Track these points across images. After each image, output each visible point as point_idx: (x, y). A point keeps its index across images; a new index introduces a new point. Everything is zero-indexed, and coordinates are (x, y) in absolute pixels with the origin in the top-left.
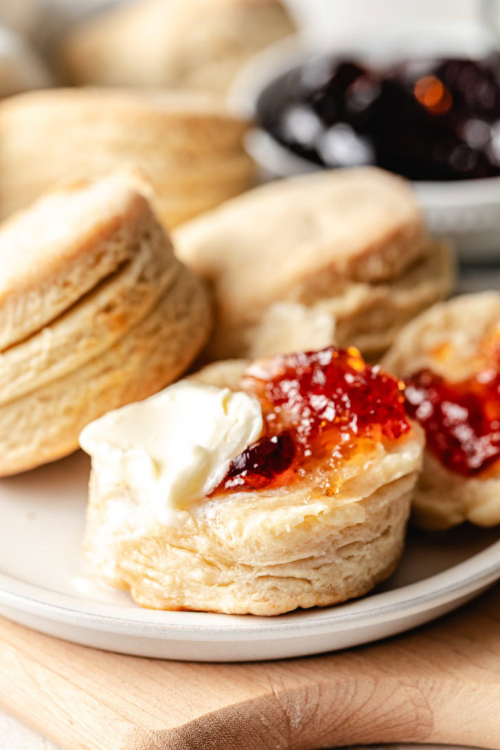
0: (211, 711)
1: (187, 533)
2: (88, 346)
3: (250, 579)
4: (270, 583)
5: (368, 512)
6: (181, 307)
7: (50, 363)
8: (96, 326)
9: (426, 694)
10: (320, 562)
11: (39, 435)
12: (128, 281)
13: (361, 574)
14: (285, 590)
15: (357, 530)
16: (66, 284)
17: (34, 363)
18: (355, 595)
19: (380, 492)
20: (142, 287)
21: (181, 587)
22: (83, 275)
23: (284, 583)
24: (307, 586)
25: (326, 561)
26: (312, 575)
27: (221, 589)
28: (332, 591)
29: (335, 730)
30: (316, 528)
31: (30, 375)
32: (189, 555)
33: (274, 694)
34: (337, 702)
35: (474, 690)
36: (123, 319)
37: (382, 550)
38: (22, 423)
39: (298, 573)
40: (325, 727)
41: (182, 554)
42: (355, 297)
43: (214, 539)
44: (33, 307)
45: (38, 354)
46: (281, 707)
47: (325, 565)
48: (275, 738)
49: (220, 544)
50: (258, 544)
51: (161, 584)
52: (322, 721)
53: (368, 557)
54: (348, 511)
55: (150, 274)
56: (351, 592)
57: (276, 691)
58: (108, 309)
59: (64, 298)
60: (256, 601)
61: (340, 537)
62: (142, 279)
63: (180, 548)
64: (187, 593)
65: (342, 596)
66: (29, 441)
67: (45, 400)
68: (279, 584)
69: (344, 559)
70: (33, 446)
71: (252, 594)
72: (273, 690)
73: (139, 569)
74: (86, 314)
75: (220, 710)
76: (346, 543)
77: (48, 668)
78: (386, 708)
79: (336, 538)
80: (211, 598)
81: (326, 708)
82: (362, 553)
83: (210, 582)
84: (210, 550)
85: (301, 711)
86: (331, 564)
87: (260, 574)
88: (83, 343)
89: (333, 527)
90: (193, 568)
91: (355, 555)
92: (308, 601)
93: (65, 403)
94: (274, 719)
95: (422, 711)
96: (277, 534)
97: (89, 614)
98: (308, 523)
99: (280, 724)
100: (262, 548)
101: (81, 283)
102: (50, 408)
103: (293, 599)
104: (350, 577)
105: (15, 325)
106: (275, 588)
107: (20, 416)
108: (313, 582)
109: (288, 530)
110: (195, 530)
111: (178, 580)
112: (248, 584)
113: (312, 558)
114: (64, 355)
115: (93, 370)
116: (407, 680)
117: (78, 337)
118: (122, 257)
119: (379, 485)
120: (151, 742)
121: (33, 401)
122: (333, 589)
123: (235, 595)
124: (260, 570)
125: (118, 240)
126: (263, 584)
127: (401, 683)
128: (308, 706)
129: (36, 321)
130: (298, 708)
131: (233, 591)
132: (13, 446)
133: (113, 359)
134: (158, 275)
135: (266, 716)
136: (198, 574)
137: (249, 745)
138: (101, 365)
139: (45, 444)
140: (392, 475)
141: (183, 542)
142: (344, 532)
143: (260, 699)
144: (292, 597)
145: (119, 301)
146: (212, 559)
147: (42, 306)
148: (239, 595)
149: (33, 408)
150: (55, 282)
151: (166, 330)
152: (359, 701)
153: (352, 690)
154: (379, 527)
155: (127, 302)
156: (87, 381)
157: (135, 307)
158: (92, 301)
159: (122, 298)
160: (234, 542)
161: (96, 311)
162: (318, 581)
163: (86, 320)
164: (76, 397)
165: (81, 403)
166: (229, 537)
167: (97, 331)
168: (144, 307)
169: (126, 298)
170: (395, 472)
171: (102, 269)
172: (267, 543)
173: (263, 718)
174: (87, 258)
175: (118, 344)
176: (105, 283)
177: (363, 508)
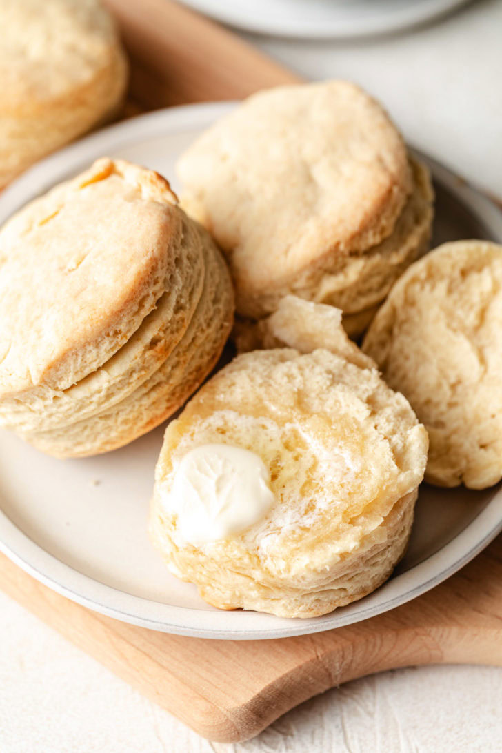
0: (270, 682)
1: (244, 566)
3: (297, 597)
4: (314, 597)
5: (389, 528)
7: (109, 396)
8: (144, 361)
9: (437, 641)
10: (352, 575)
11: (102, 438)
12: (168, 314)
13: (384, 570)
14: (326, 600)
16: (116, 333)
17: (95, 398)
18: (380, 585)
19: (397, 506)
20: (179, 315)
21: (240, 597)
22: (131, 322)
23: (325, 594)
24: (343, 594)
25: (358, 572)
26: (347, 585)
27: (274, 603)
28: (363, 590)
30: (349, 559)
31: (93, 407)
32: (247, 580)
33: (317, 657)
34: (368, 655)
35: (476, 635)
36: (166, 349)
37: (400, 544)
38: (87, 432)
39: (335, 587)
41: (241, 579)
43: (268, 572)
44: (89, 357)
45: (99, 392)
46: (324, 666)
47: (357, 575)
49: (273, 577)
50: (303, 578)
51: (224, 593)
52: (356, 669)
53: (389, 556)
54: (373, 537)
55: (183, 301)
57: (319, 654)
58: (154, 343)
59: (117, 344)
61: (368, 554)
62: (179, 308)
63: (238, 573)
64: (246, 601)
65: (370, 590)
66: (95, 440)
67: (106, 418)
68: (321, 597)
69: (370, 566)
70: (98, 444)
71: (300, 606)
72: (316, 654)
73: (203, 579)
74: (137, 350)
75: (277, 680)
76: (372, 556)
79: (365, 556)
80: (266, 607)
81: (358, 660)
82: (384, 557)
83: (264, 597)
84: (265, 579)
85: (340, 667)
86: (361, 573)
87: (306, 593)
88: (135, 376)
89: (362, 553)
90: (251, 589)
91: (380, 560)
92: (343, 603)
93: (122, 417)
94: (319, 677)
95: (434, 652)
96: (319, 571)
97: (167, 624)
98: (343, 556)
99: (324, 679)
100: (307, 580)
101: (129, 329)
102: (110, 422)
104: (376, 575)
105: (76, 373)
106: (318, 600)
107: (85, 428)
108: (348, 589)
109: (328, 569)
110: (252, 566)
111: (237, 593)
112: (296, 600)
113: (346, 575)
114: (119, 389)
116: (422, 631)
117: (131, 372)
118: (160, 295)
119: (396, 500)
121: (96, 420)
122: (363, 588)
124: (305, 591)
125: (156, 282)
126: (308, 598)
127: (417, 634)
128: (345, 662)
129: (94, 367)
130: (337, 665)
131: (284, 605)
132: (79, 444)
134: (191, 296)
135: (312, 676)
136: (254, 594)
138: (150, 385)
139: (107, 443)
140: (405, 490)
141: (241, 571)
142: (371, 549)
143: (307, 663)
144: (331, 604)
145: (162, 334)
146: (266, 585)
148: (289, 607)
149: (96, 423)
150: (108, 335)
151: (201, 338)
154: (397, 532)
155: (169, 331)
156: (140, 399)
157: (176, 335)
158: (138, 339)
159: (165, 331)
160: (284, 576)
161: (143, 349)
162: (352, 588)
163: (136, 358)
164: (131, 411)
165: (135, 414)
166: (280, 572)
167: (146, 365)
168: (183, 332)
169: (167, 329)
170: (409, 488)
171: (145, 312)
172: (310, 577)
173: (310, 678)
174: (132, 307)
175: (163, 366)
176: (147, 321)
177: (385, 528)
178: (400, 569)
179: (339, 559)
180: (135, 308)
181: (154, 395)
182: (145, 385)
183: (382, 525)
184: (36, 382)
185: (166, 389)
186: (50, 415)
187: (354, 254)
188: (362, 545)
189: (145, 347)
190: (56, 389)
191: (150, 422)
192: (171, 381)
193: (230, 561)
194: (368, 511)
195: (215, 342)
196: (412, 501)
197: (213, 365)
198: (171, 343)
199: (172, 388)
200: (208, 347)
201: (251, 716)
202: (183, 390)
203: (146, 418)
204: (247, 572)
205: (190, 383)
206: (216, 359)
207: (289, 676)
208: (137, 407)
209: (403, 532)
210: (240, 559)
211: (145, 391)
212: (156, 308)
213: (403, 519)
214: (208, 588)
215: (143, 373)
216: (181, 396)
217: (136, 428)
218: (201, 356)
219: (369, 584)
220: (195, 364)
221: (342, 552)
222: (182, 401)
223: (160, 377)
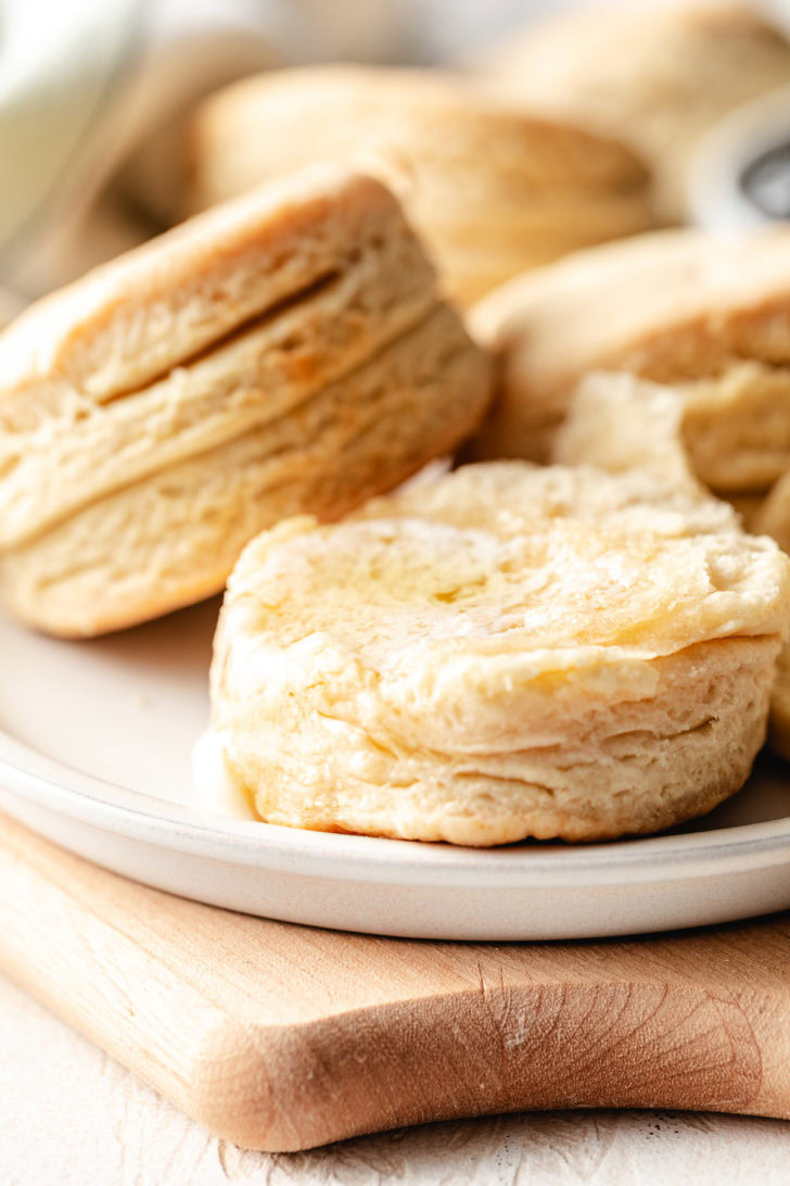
0: (366, 1005)
1: (344, 692)
2: (247, 404)
3: (443, 776)
4: (478, 786)
5: (667, 683)
6: (428, 366)
7: (180, 425)
8: (262, 370)
9: (750, 1020)
10: (572, 758)
11: (161, 557)
12: (330, 304)
13: (648, 792)
14: (505, 800)
15: (642, 711)
16: (218, 297)
17: (153, 424)
18: (634, 826)
19: (694, 652)
20: (353, 318)
21: (332, 785)
22: (249, 285)
23: (504, 787)
24: (543, 798)
25: (583, 757)
26: (555, 780)
27: (396, 792)
28: (592, 814)
29: (587, 1068)
30: (563, 693)
31: (145, 444)
32: (346, 730)
33: (482, 992)
34: (594, 1018)
36: (311, 366)
37: (693, 756)
38: (133, 534)
39: (530, 773)
40: (569, 1061)
42: (738, 382)
43: (390, 703)
44: (158, 328)
45: (161, 408)
46: (492, 1014)
47: (581, 765)
48: (476, 1069)
49: (398, 713)
50: (457, 711)
51: (301, 782)
52: (563, 1048)
53: (663, 762)
54: (625, 673)
55: (372, 299)
56: (629, 820)
57: (485, 987)
58: (289, 345)
59: (212, 319)
60: (452, 814)
61: (610, 718)
62: (356, 304)
64: (342, 798)
65: (609, 825)
66: (144, 567)
67: (171, 493)
68: (495, 789)
69: (615, 758)
71: (446, 802)
72: (481, 985)
73: (270, 756)
74: (249, 350)
75: (381, 1007)
76: (621, 731)
77: (110, 925)
78: (679, 1037)
79: (602, 718)
80: (381, 807)
81: (572, 1025)
82: (652, 754)
83: (378, 779)
84: (380, 720)
85: (527, 1026)
86: (591, 764)
87: (462, 769)
88: (239, 396)
89: (597, 697)
90: (351, 750)
91: (638, 755)
92: (545, 826)
93: (204, 501)
94: (477, 1034)
95: (744, 1049)
96: (490, 694)
99: (487, 1044)
100: (465, 719)
101: (244, 298)
102: (179, 509)
103: (516, 818)
104: (626, 793)
105: (126, 358)
106: (487, 797)
107: (129, 520)
108: (557, 793)
109: (509, 688)
110: (358, 684)
111: (328, 775)
112: (440, 785)
113: (556, 748)
114: (204, 415)
115: (256, 447)
116: (722, 991)
117: (230, 386)
118: (324, 265)
119: (693, 640)
120: (249, 1044)
121: (150, 493)
122: (593, 809)
123: (417, 803)
124: (462, 762)
125: (320, 237)
127: (710, 996)
128: (540, 1018)
129: (161, 352)
130: (521, 1019)
131: (414, 796)
132: (120, 575)
133: (291, 432)
134: (389, 306)
135: (461, 1027)
137: (427, 1075)
138: (271, 441)
139: (169, 572)
140: (718, 624)
141: (339, 707)
142: (620, 711)
143: (456, 998)
144: (515, 813)
145: (308, 333)
146: (381, 737)
147: (173, 328)
148: (425, 803)
149: (151, 506)
150: (199, 291)
151: (392, 400)
152: (632, 1019)
153: (621, 999)
154: (687, 714)
155: (325, 335)
156: (245, 465)
157: (337, 349)
159: (316, 331)
161: (266, 347)
162: (566, 791)
164: (223, 491)
166: (411, 697)
167: (266, 379)
168: (354, 353)
169: (324, 329)
170: (724, 621)
173: (456, 1030)
174: (258, 256)
175: (303, 407)
177: (656, 671)
179: (535, 671)
180: (266, 262)
181: (276, 469)
182: (257, 430)
183: (651, 662)
184: (45, 364)
186: (65, 460)
187: (742, 354)
189: (271, 346)
190: (81, 391)
192: (315, 452)
193: (321, 683)
194: (630, 637)
198: (324, 363)
199: (313, 472)
201: (306, 1055)
207: (410, 1008)
208: (234, 487)
210: (339, 673)
218: (392, 436)
219: (608, 806)
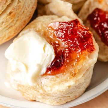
14: (63, 100)
19: (87, 70)
20: (19, 4)
21: (35, 97)
24: (69, 98)
26: (70, 95)
27: (46, 100)
30: (71, 87)
32: (37, 92)
36: (14, 15)
37: (88, 82)
39: (66, 96)
41: (35, 92)
43: (44, 91)
47: (73, 92)
49: (46, 92)
50: (56, 93)
54: (79, 80)
58: (10, 13)
60: (55, 103)
63: (35, 90)
68: (61, 99)
69: (78, 89)
73: (23, 91)
82: (83, 86)
83: (43, 98)
86: (75, 91)
87: (56, 97)
90: (38, 95)
91: (81, 87)
92: (69, 101)
96: (61, 91)
98: (69, 87)
106: (60, 100)
109: (64, 91)
110: (39, 88)
112: (53, 99)
113: (70, 92)
126: (57, 99)
136: (40, 97)
144: (65, 101)
146: (44, 94)
148: (51, 102)
151: (26, 11)
155: (15, 10)
156: (5, 31)
157: (18, 11)
158: (5, 12)
159: (14, 10)
160: (50, 92)
161: (6, 15)
162: (72, 96)
163: (4, 18)
164: (2, 35)
165: (3, 35)
166: (48, 91)
167: (7, 20)
168: (20, 10)
169: (15, 9)
170: (92, 64)
171: (8, 4)
172: (58, 93)
174: (3, 2)
175: (13, 21)
176: (8, 6)
177: (83, 77)
178: (88, 89)
179: (68, 88)
180: (5, 2)
181: (10, 30)
182: (7, 26)
183: (82, 76)
185: (14, 28)
188: (76, 83)
189: (7, 15)
191: (8, 38)
192: (16, 25)
195: (30, 12)
196: (92, 68)
197: (29, 20)
198: (16, 14)
199: (15, 28)
200: (28, 14)
202: (19, 28)
203: (7, 37)
204: (37, 90)
205: (22, 26)
206: (31, 18)
208: (4, 34)
209: (89, 78)
210: (35, 86)
211: (7, 28)
212: (11, 2)
213: (89, 74)
214: (25, 94)
215: (6, 23)
216: (19, 30)
217: (4, 40)
218: (26, 17)
219: (78, 95)
220: (23, 20)
221: (69, 85)
222: (19, 31)
223: (12, 24)
